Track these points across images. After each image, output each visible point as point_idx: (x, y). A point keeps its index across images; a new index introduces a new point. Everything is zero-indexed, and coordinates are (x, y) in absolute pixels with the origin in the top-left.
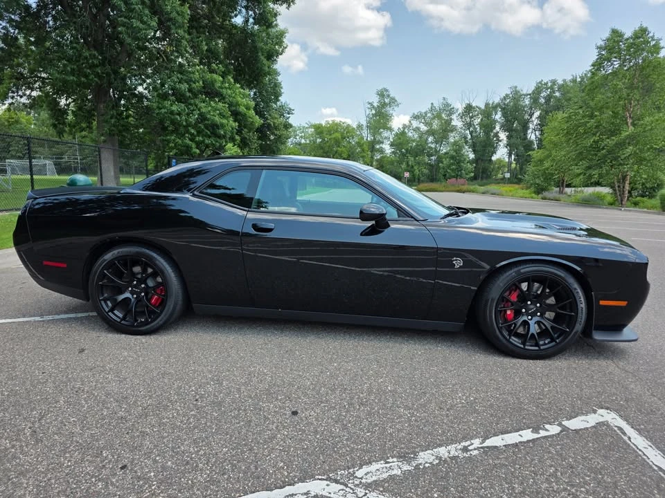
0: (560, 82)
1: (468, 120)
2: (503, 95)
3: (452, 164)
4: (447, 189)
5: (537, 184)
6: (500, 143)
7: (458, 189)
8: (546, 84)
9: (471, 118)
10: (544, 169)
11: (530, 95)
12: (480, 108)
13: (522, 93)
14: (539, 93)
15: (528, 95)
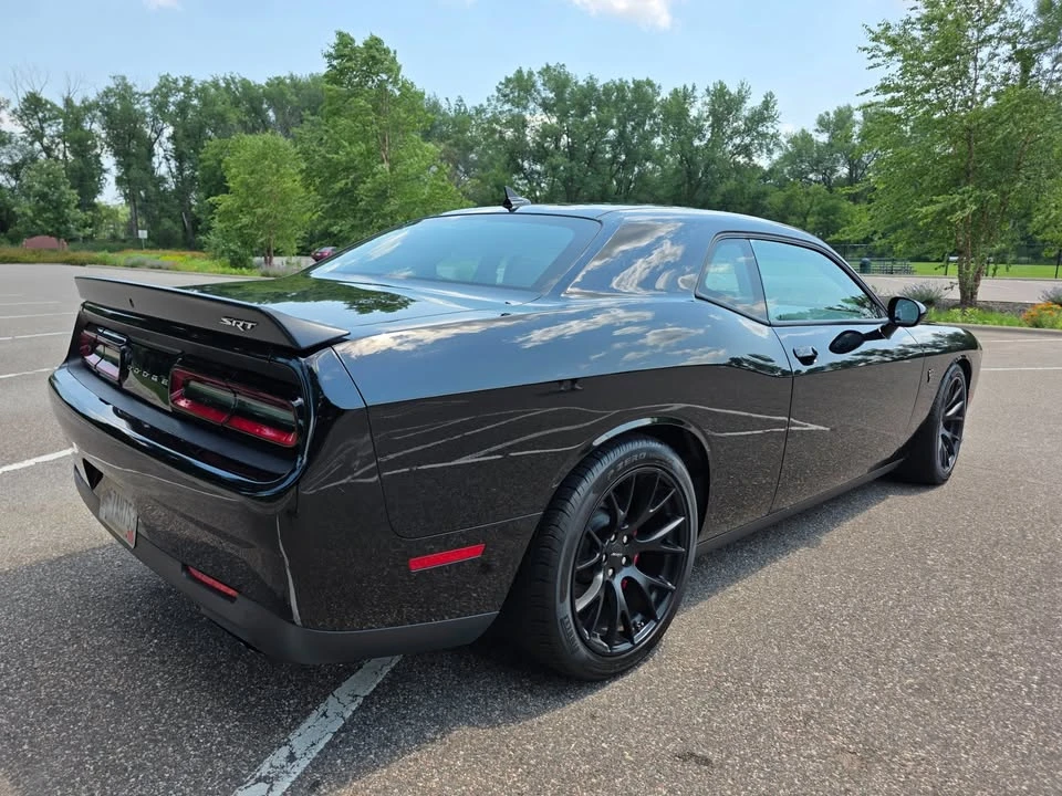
0: (197, 83)
1: (36, 124)
2: (102, 88)
3: (45, 210)
4: (42, 259)
5: (233, 251)
6: (106, 175)
7: (67, 258)
8: (175, 82)
9: (42, 121)
10: (241, 227)
11: (149, 95)
12: (54, 106)
13: (135, 89)
14: (166, 96)
15: (145, 95)
